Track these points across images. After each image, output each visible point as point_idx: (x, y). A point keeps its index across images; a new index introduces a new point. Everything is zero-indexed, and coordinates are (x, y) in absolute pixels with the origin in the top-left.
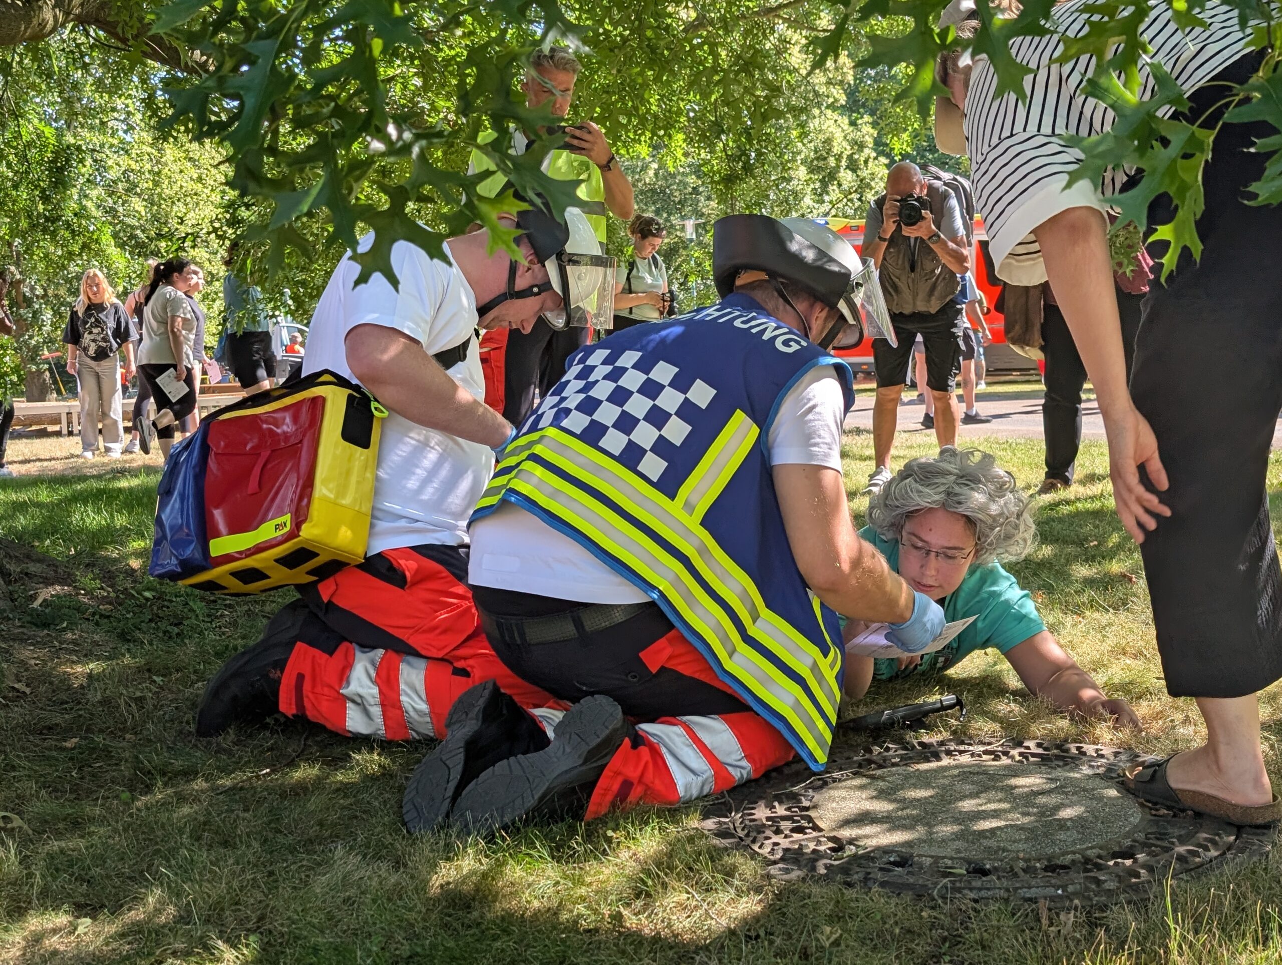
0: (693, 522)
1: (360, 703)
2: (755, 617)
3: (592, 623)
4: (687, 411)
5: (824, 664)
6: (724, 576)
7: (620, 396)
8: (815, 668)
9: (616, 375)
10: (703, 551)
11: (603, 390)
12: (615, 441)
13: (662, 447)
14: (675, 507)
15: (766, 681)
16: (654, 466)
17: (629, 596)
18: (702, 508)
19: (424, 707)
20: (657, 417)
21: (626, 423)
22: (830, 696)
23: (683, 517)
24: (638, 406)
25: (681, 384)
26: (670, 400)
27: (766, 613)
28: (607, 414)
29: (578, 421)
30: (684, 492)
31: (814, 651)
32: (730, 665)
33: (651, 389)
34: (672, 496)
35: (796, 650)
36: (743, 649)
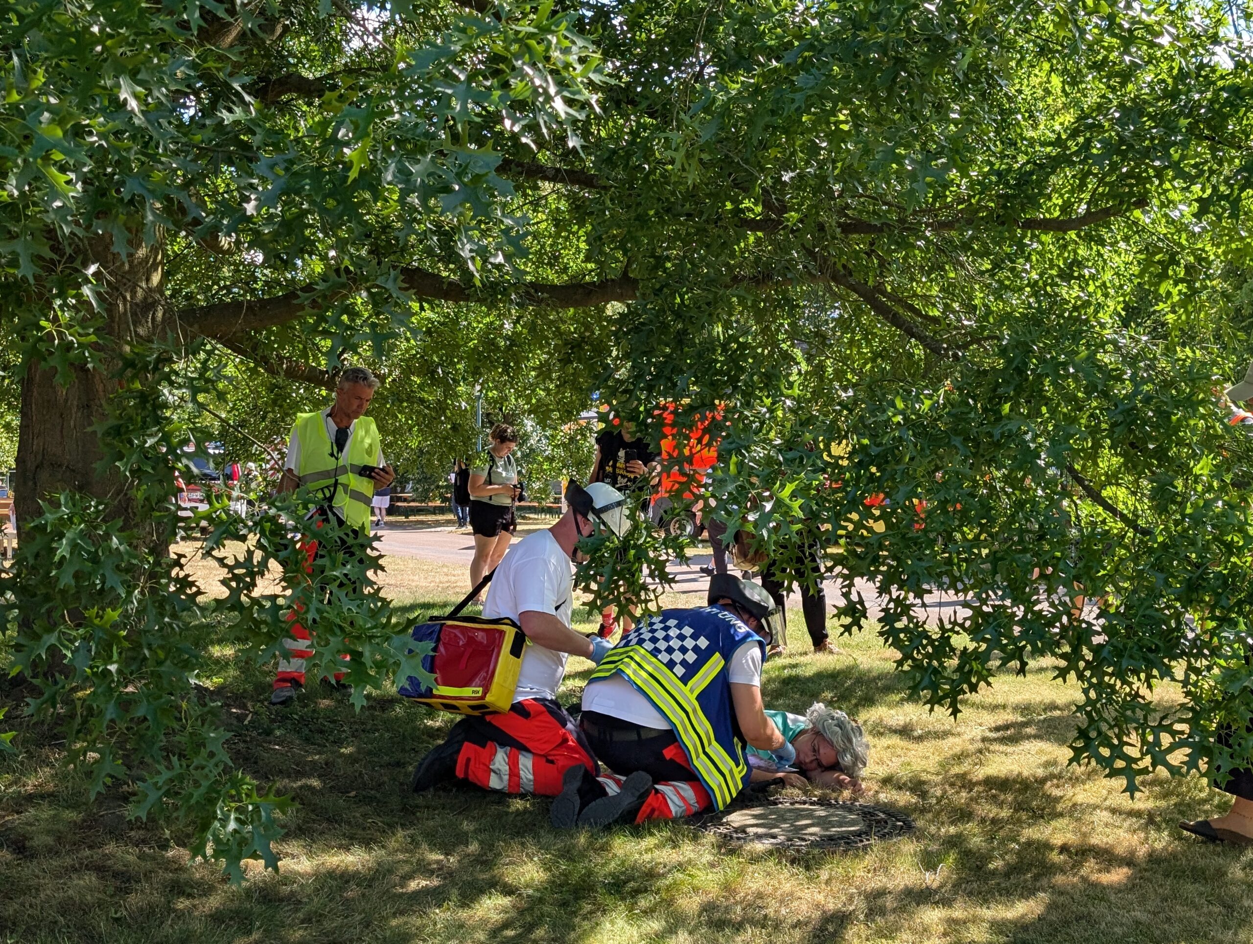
0: (693, 698)
1: (497, 773)
2: (710, 744)
3: (644, 736)
4: (696, 649)
5: (736, 771)
6: (701, 723)
7: (667, 638)
8: (731, 771)
9: (666, 628)
10: (694, 711)
11: (660, 634)
12: (665, 657)
13: (684, 663)
14: (686, 689)
15: (709, 772)
16: (680, 670)
17: (662, 725)
18: (697, 692)
19: (531, 777)
20: (683, 650)
21: (670, 650)
22: (736, 785)
23: (688, 694)
24: (675, 643)
25: (695, 637)
26: (689, 643)
27: (714, 743)
28: (662, 645)
29: (649, 646)
30: (690, 683)
31: (732, 764)
32: (696, 763)
33: (681, 637)
34: (686, 684)
35: (724, 762)
36: (702, 756)
